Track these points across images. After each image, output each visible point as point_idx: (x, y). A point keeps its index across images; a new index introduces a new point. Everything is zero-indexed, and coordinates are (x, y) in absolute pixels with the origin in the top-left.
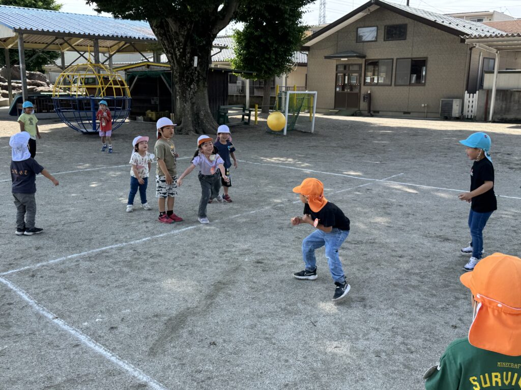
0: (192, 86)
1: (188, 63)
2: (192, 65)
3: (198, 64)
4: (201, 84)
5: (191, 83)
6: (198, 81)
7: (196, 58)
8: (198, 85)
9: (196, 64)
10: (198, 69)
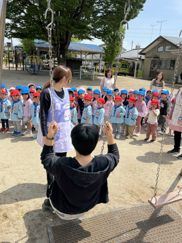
0: (60, 63)
1: (59, 56)
2: (60, 57)
3: (62, 57)
4: (63, 63)
5: (60, 62)
6: (62, 62)
7: (61, 55)
8: (62, 63)
9: (61, 57)
10: (62, 58)
